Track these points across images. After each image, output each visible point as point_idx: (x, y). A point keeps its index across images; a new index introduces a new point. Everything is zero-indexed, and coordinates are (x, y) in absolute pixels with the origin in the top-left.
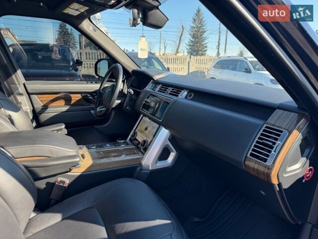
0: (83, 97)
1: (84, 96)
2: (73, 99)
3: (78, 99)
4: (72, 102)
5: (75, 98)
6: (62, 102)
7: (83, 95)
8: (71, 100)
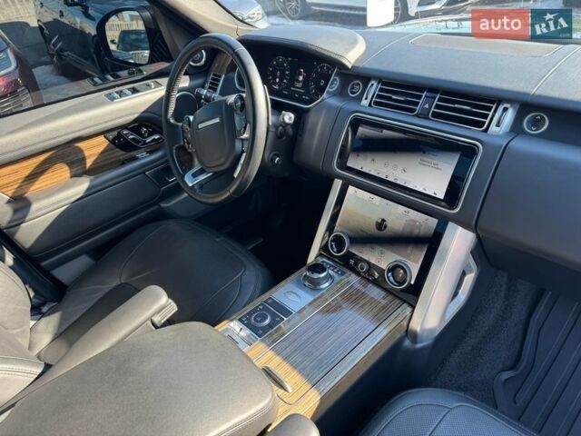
0: (112, 142)
1: (115, 139)
2: (87, 153)
3: (101, 149)
4: (89, 163)
5: (93, 150)
6: (62, 172)
7: (111, 136)
8: (84, 159)
